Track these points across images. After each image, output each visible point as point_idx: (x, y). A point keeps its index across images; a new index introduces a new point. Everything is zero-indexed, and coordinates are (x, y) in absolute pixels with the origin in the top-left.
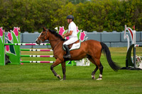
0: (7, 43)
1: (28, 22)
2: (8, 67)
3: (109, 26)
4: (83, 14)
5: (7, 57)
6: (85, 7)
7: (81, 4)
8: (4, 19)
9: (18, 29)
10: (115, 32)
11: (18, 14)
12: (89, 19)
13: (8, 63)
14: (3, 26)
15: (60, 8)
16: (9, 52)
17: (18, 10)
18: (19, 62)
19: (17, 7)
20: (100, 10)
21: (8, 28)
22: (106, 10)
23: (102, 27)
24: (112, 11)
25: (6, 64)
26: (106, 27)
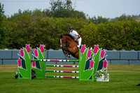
0: (33, 59)
1: (53, 40)
2: (34, 81)
3: (128, 45)
4: (104, 33)
5: (33, 72)
6: (105, 27)
7: (102, 24)
8: (31, 37)
9: (44, 46)
10: (133, 51)
11: (44, 32)
12: (110, 38)
13: (33, 77)
14: (31, 43)
15: (83, 27)
16: (35, 67)
17: (45, 29)
18: (44, 76)
19: (43, 26)
20: (120, 30)
21: (35, 46)
22: (125, 30)
23: (121, 46)
24: (130, 31)
25: (32, 78)
26: (124, 46)
